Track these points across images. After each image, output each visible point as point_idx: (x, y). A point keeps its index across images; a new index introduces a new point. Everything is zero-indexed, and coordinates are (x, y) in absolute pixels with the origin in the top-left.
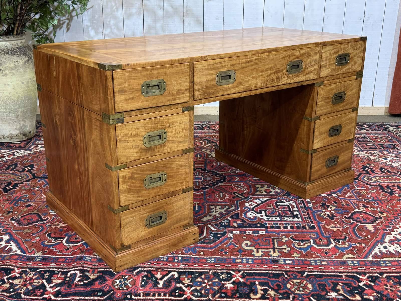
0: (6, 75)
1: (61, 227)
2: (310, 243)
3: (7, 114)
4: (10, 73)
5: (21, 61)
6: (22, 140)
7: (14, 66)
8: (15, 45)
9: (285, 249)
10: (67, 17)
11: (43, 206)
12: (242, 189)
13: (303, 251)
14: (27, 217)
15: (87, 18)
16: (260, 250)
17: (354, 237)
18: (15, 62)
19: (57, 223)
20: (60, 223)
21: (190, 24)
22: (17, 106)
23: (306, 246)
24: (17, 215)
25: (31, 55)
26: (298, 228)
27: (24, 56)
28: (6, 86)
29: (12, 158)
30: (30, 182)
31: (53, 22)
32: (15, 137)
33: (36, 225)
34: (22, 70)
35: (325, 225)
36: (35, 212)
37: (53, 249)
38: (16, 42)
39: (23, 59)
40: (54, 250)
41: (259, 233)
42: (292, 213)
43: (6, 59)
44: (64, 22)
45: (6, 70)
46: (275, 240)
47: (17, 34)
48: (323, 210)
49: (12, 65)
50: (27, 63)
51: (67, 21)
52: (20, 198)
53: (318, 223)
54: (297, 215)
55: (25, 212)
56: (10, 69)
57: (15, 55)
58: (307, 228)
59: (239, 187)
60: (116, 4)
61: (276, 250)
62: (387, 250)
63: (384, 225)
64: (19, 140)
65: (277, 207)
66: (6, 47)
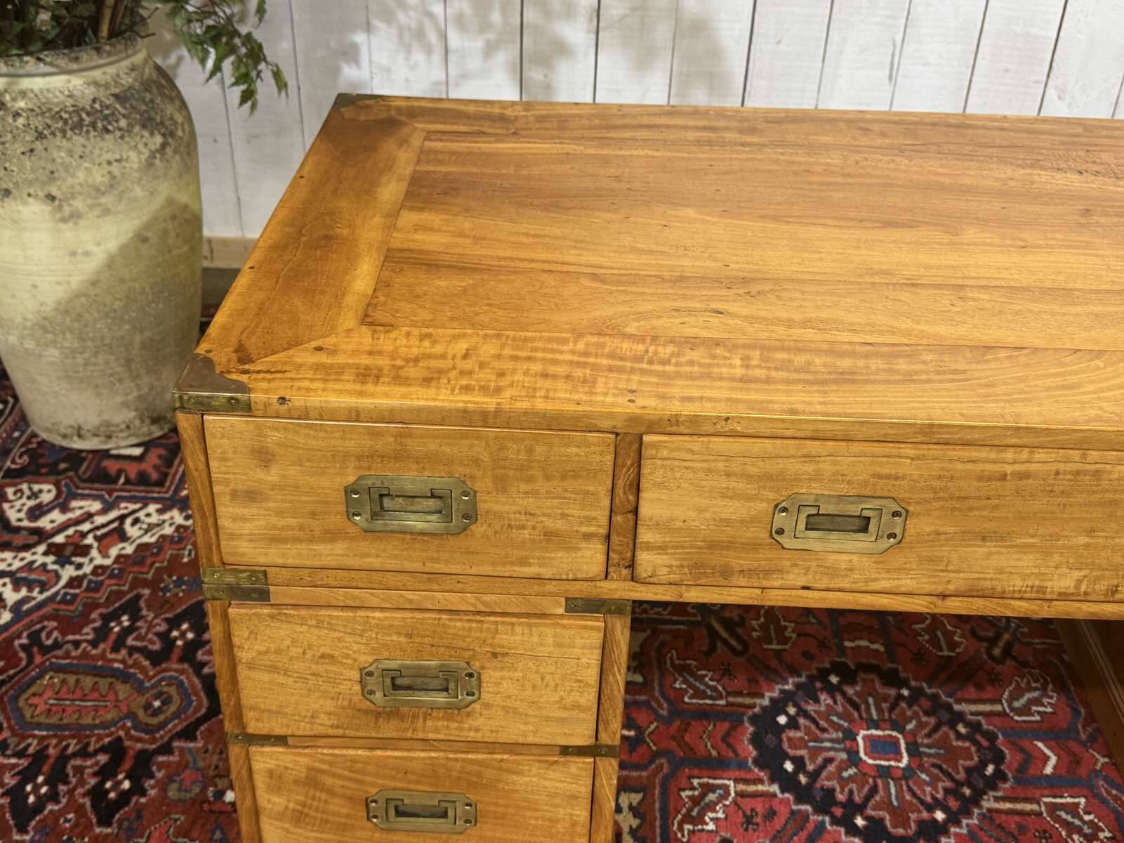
0: (75, 216)
3: (86, 355)
4: (91, 207)
5: (133, 155)
6: (147, 439)
7: (106, 180)
8: (107, 86)
18: (109, 163)
22: (127, 327)
25: (171, 119)
27: (146, 134)
28: (79, 258)
29: (118, 559)
30: (200, 744)
32: (122, 431)
34: (138, 191)
38: (111, 70)
39: (141, 147)
43: (70, 153)
45: (73, 196)
47: (113, 34)
49: (99, 177)
50: (157, 162)
56: (90, 196)
57: (108, 131)
64: (135, 441)
66: (71, 96)
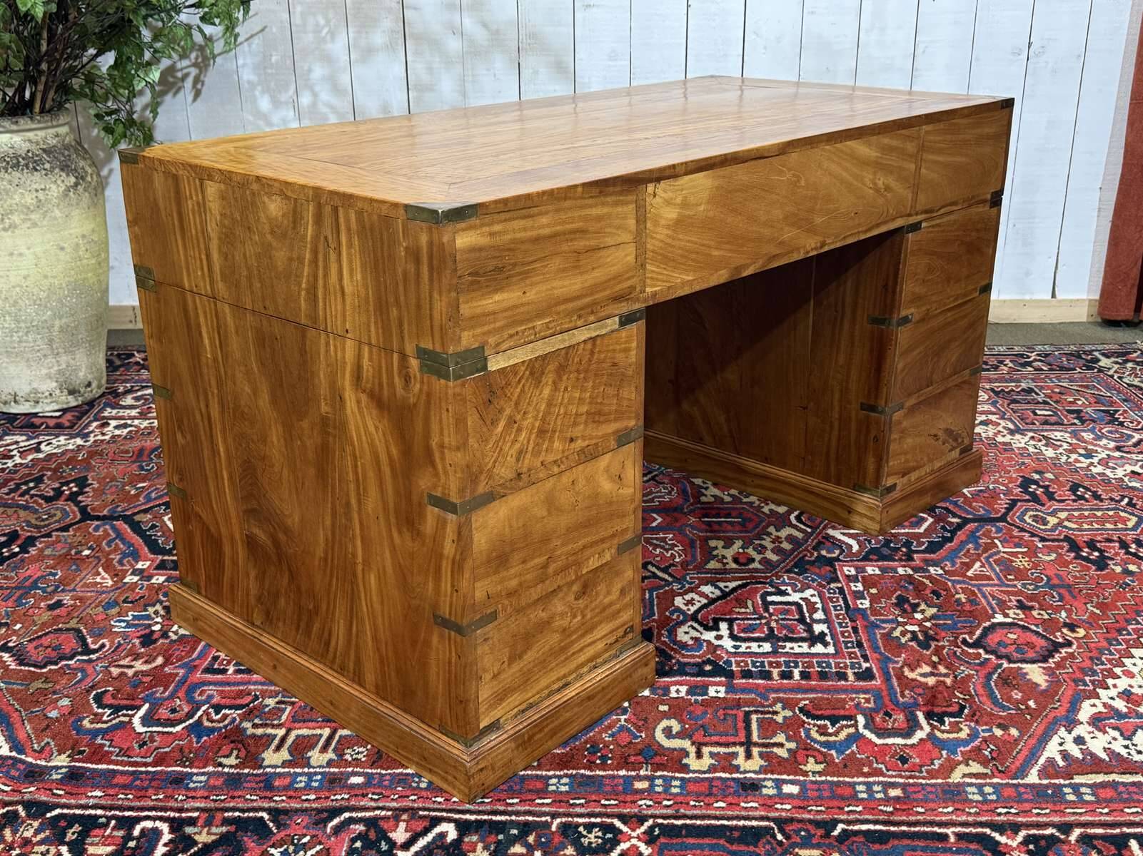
0: (13, 226)
1: (136, 674)
2: (856, 726)
3: (20, 334)
4: (24, 221)
5: (54, 187)
6: (65, 406)
7: (34, 201)
8: (37, 143)
9: (781, 745)
10: (193, 61)
11: (97, 606)
12: (667, 551)
13: (833, 752)
14: (46, 641)
15: (249, 61)
16: (706, 750)
17: (988, 707)
18: (37, 191)
19: (128, 659)
20: (135, 660)
21: (536, 72)
22: (49, 313)
23: (842, 735)
24: (18, 636)
25: (83, 168)
26: (823, 676)
27: (64, 175)
28: (14, 258)
29: (32, 460)
30: (71, 533)
31: (147, 75)
32: (46, 397)
33: (68, 666)
34: (57, 213)
35: (902, 667)
36: (73, 624)
37: (104, 745)
38: (41, 134)
39: (59, 182)
40: (106, 749)
41: (706, 694)
42: (809, 629)
43: (10, 182)
44: (187, 75)
45: (11, 212)
46: (754, 717)
47: (42, 111)
48: (900, 619)
49: (29, 200)
50: (71, 194)
51: (194, 71)
52: (36, 582)
53: (883, 662)
54: (823, 634)
55: (44, 625)
56: (23, 212)
57: (36, 170)
58: (851, 677)
59: (662, 547)
60: (328, 21)
61: (755, 751)
62: (1084, 747)
63: (1079, 668)
64: (56, 407)
65: (767, 610)
66: (12, 148)
